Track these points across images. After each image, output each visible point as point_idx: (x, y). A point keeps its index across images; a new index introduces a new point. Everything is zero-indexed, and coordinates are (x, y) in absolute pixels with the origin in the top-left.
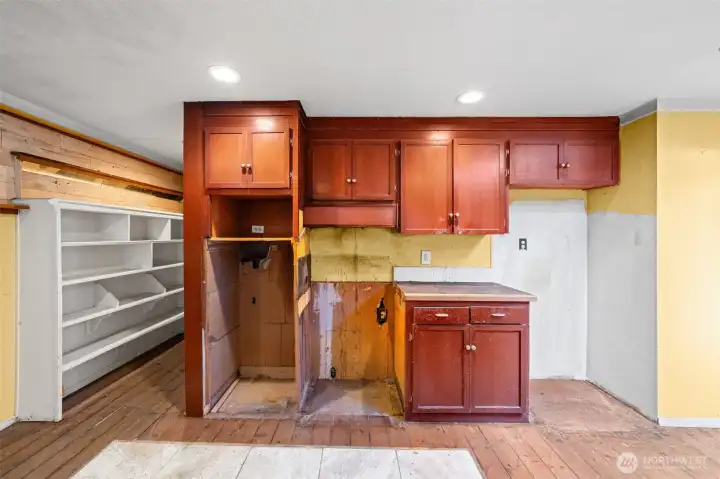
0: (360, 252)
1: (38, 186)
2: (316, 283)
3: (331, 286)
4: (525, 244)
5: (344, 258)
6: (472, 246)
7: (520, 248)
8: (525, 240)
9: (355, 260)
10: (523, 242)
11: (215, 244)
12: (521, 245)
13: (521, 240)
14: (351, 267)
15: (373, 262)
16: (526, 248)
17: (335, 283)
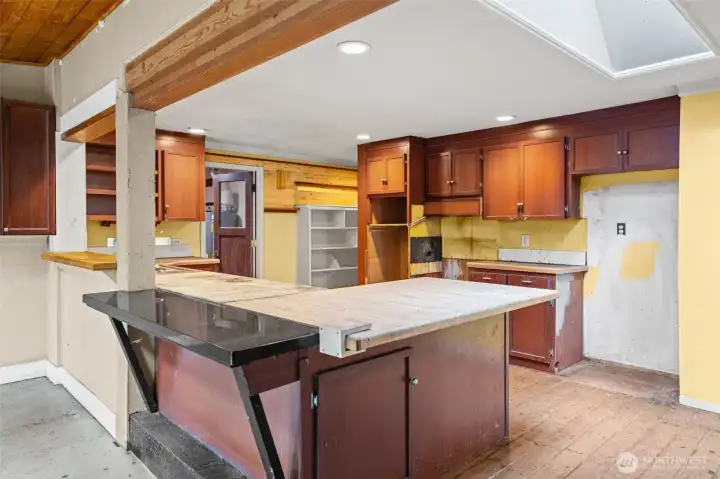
0: (476, 236)
1: (304, 198)
2: (445, 259)
3: (455, 263)
4: (624, 229)
5: (464, 240)
6: (567, 231)
7: (618, 233)
8: (624, 225)
9: (471, 242)
10: (621, 227)
11: (373, 228)
12: (618, 229)
13: (619, 225)
14: (469, 246)
15: (486, 244)
16: (624, 233)
17: (458, 260)
